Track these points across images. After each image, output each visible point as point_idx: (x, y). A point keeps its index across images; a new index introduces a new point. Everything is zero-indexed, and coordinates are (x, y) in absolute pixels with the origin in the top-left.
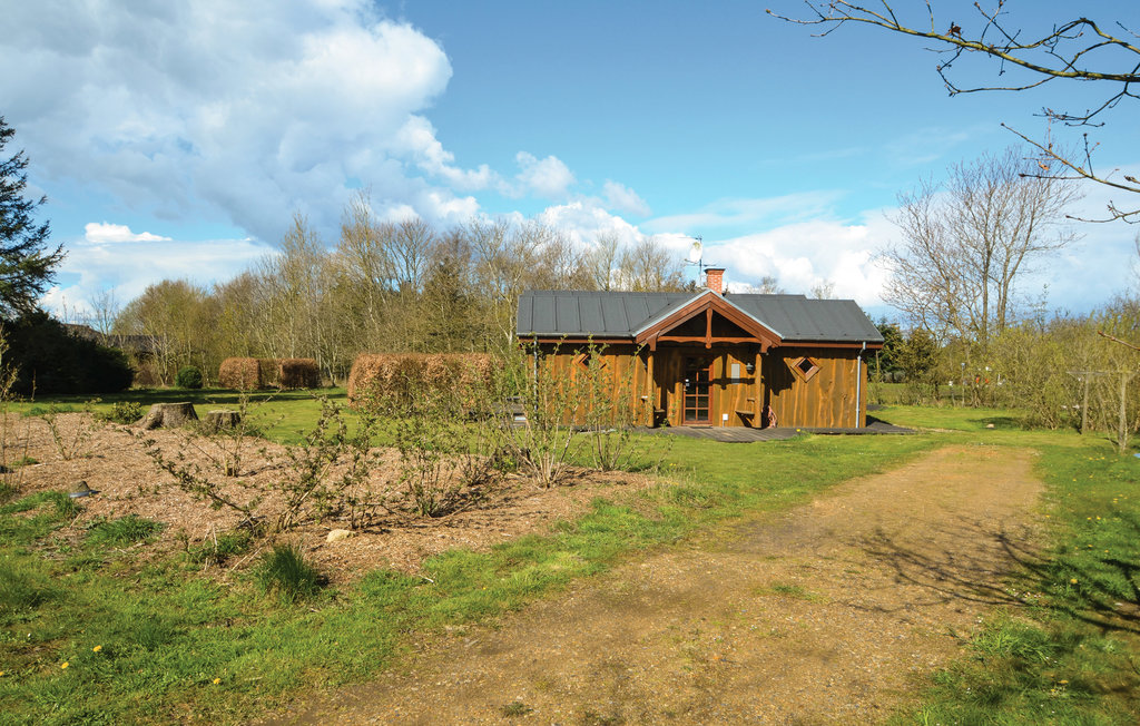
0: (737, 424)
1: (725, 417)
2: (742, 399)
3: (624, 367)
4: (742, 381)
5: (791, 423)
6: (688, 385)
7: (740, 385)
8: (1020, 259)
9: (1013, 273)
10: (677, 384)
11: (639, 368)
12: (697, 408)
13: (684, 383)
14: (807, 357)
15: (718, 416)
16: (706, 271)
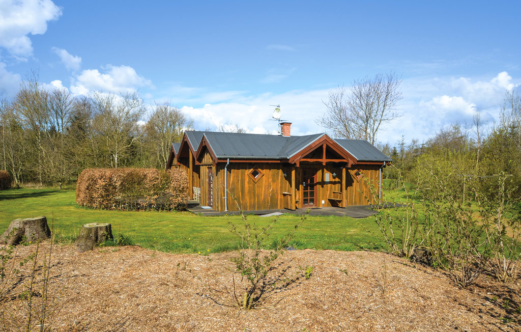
0: (328, 206)
1: (323, 202)
2: (330, 192)
3: (273, 176)
4: (330, 183)
5: (352, 204)
6: (304, 185)
7: (329, 185)
8: (379, 124)
9: (377, 130)
10: (300, 185)
11: (281, 176)
12: (309, 198)
13: (303, 184)
14: (358, 169)
15: (320, 202)
16: (281, 124)
